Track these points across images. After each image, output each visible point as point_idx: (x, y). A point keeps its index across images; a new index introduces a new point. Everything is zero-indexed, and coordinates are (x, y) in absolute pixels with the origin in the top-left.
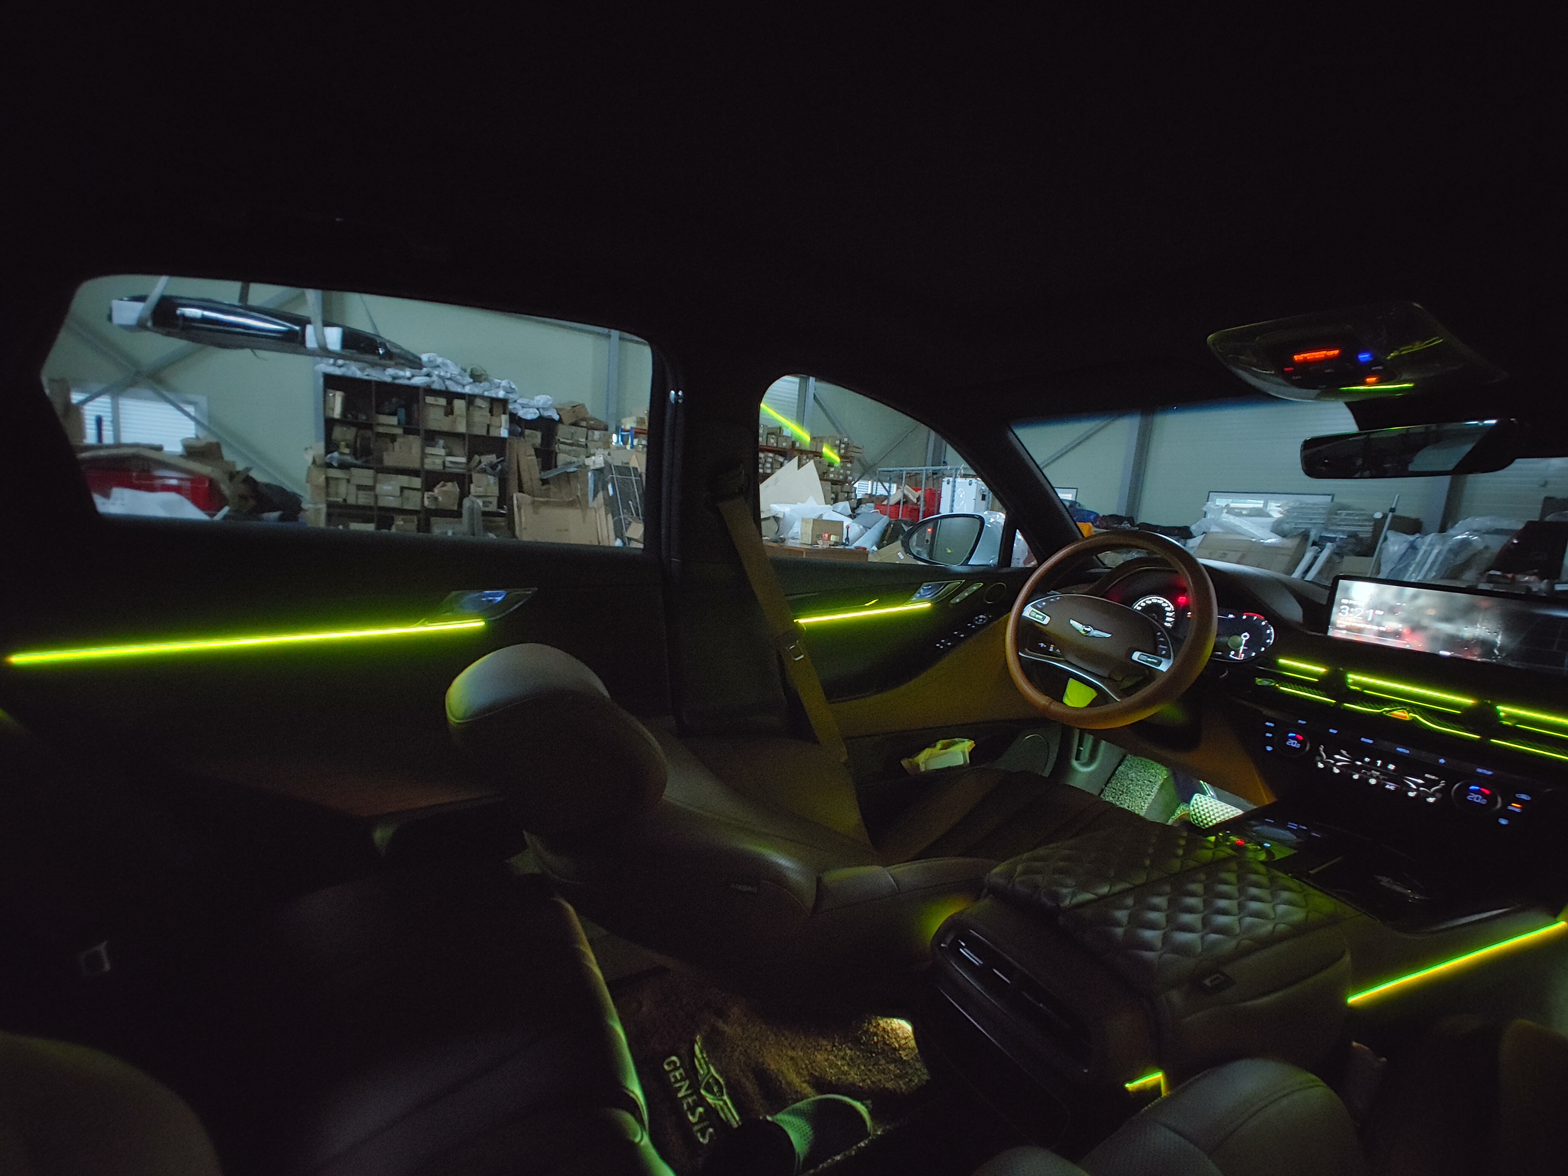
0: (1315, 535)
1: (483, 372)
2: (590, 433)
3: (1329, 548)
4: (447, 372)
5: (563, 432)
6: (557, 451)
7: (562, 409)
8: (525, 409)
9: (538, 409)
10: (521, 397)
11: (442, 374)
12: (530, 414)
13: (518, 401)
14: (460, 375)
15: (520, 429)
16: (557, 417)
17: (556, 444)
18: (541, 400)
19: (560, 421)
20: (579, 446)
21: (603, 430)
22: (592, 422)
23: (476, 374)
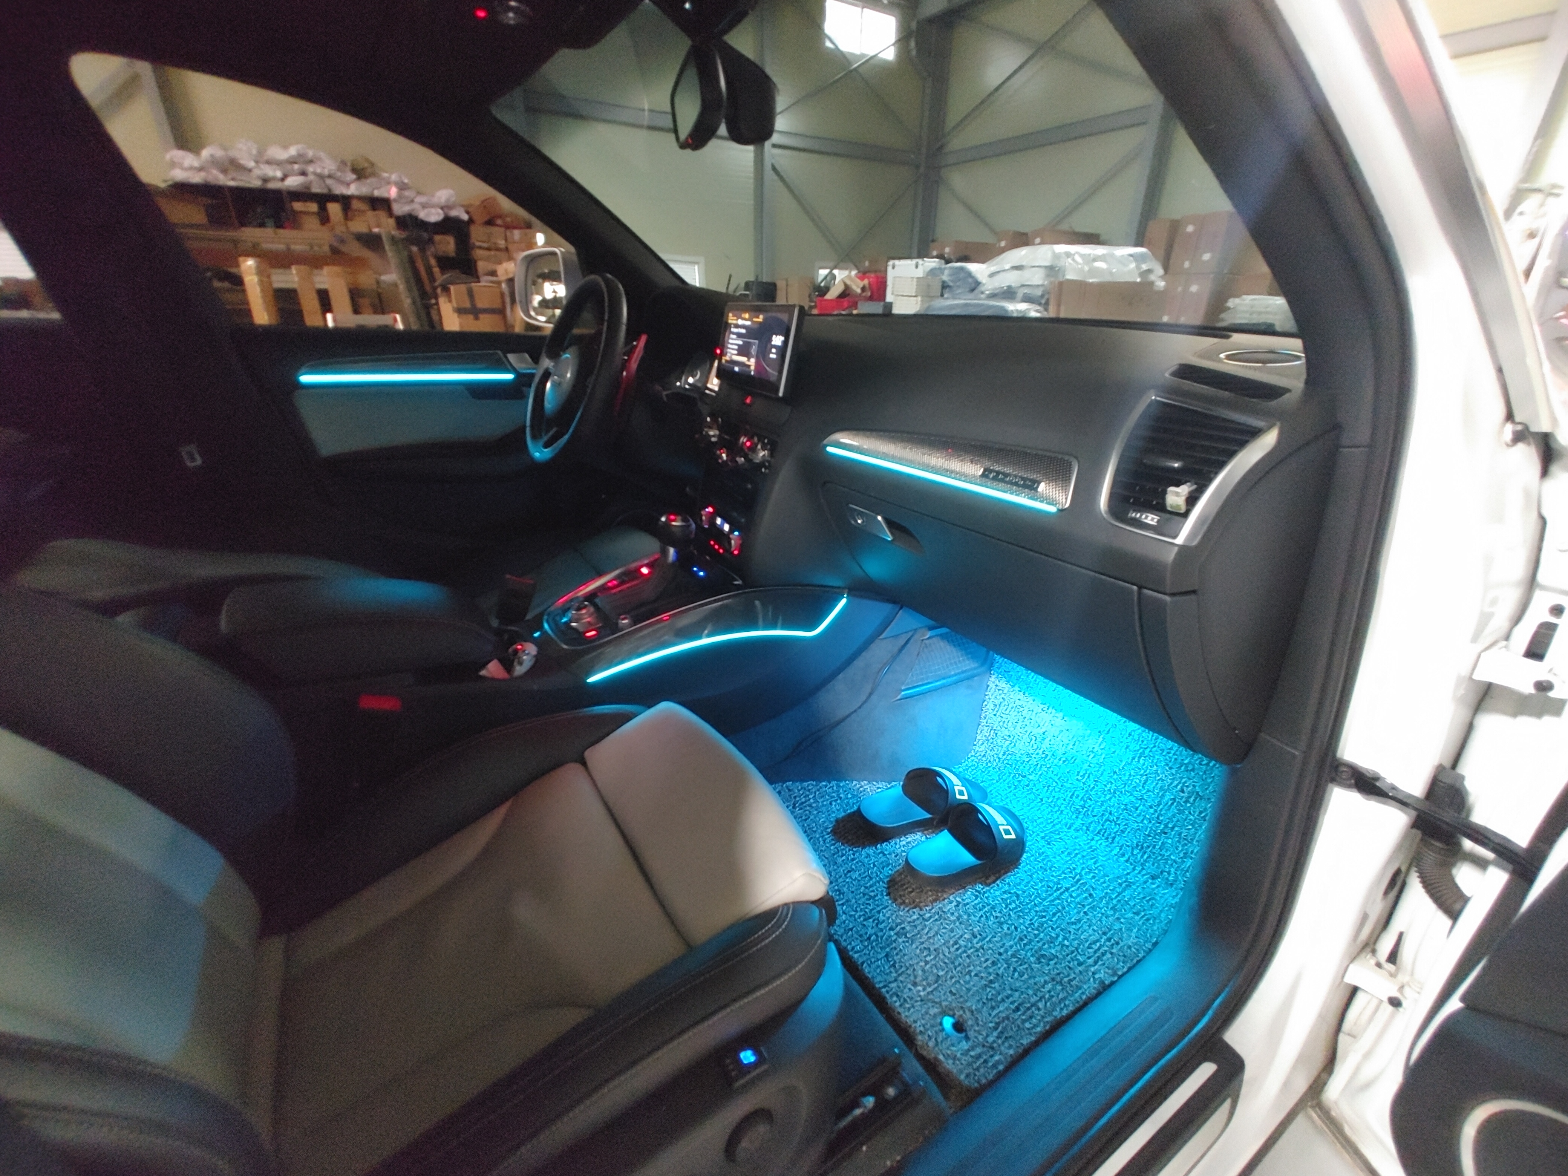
1: (366, 165)
2: (508, 233)
4: (324, 168)
5: (477, 234)
6: (476, 258)
7: (470, 205)
8: (426, 211)
9: (442, 208)
10: (419, 193)
11: (319, 171)
12: (434, 216)
13: (416, 200)
14: (339, 169)
15: (425, 235)
16: (465, 217)
17: (473, 249)
18: (443, 195)
19: (471, 221)
20: (498, 249)
21: (521, 228)
22: (509, 219)
23: (359, 168)
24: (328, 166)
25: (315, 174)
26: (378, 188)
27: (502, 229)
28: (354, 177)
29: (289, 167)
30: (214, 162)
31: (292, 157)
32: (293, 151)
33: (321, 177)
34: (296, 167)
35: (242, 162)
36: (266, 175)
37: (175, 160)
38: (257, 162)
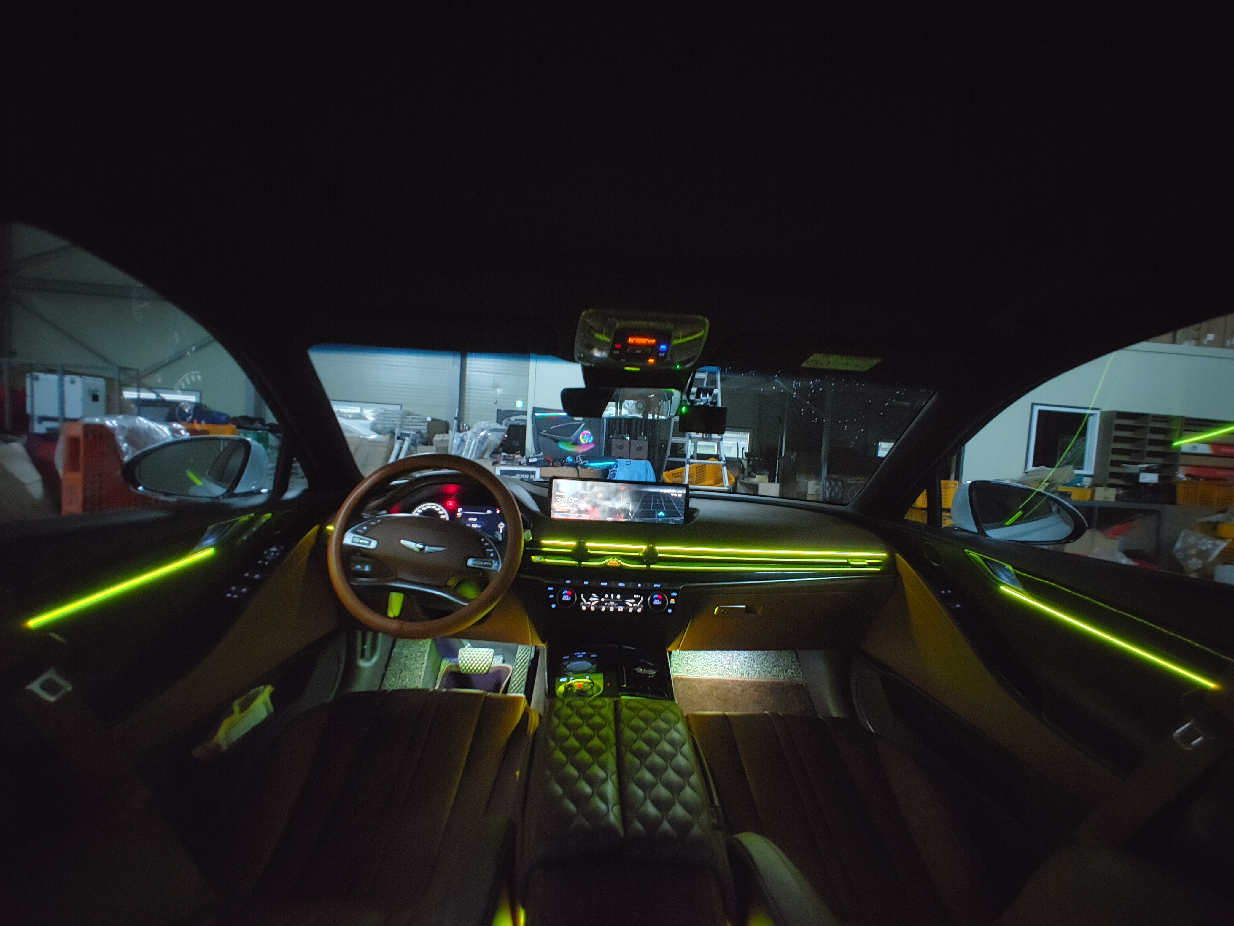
0: (398, 432)
3: (407, 440)
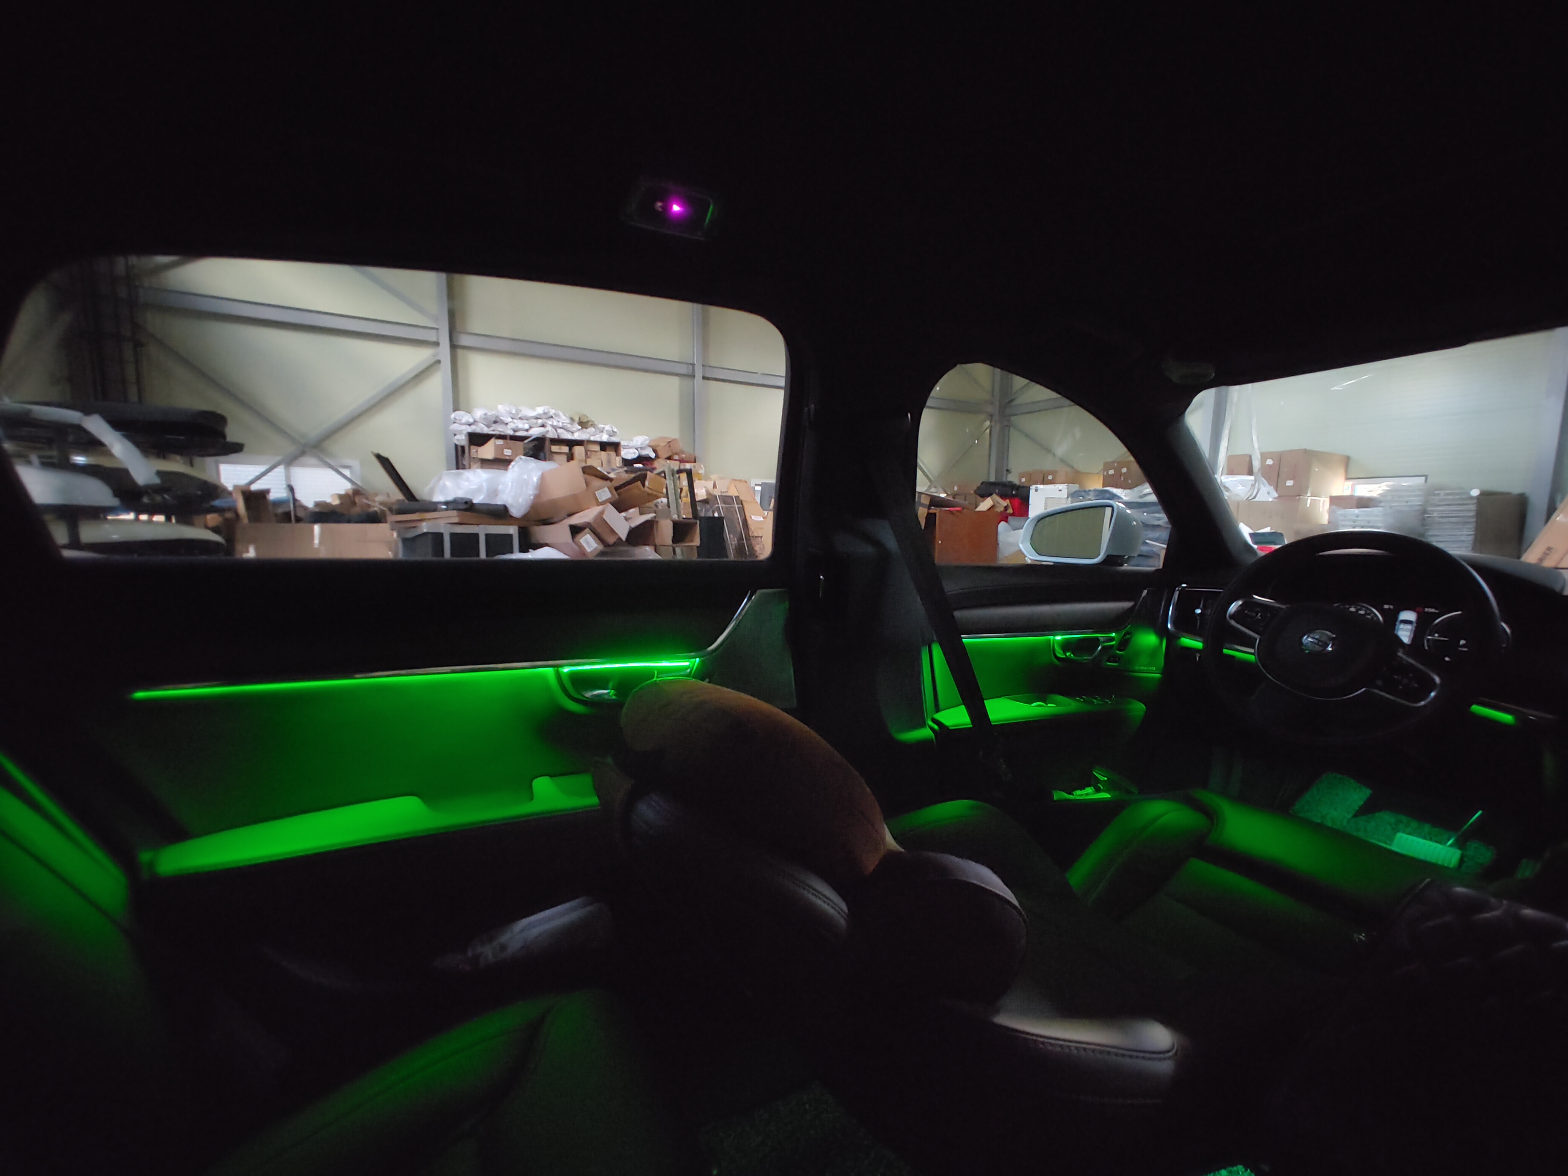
1: (590, 419)
4: (559, 422)
5: (658, 467)
7: (657, 446)
8: (625, 451)
10: (625, 440)
12: (633, 454)
13: (622, 443)
14: (569, 423)
16: (653, 455)
18: (639, 441)
19: (656, 457)
22: (684, 456)
23: (584, 421)
24: (564, 420)
25: (553, 426)
26: (592, 436)
27: (678, 463)
28: (580, 427)
29: (535, 421)
30: (485, 417)
31: (540, 415)
32: (540, 410)
33: (555, 428)
34: (540, 421)
35: (501, 418)
36: (517, 427)
37: (457, 418)
38: (512, 418)
